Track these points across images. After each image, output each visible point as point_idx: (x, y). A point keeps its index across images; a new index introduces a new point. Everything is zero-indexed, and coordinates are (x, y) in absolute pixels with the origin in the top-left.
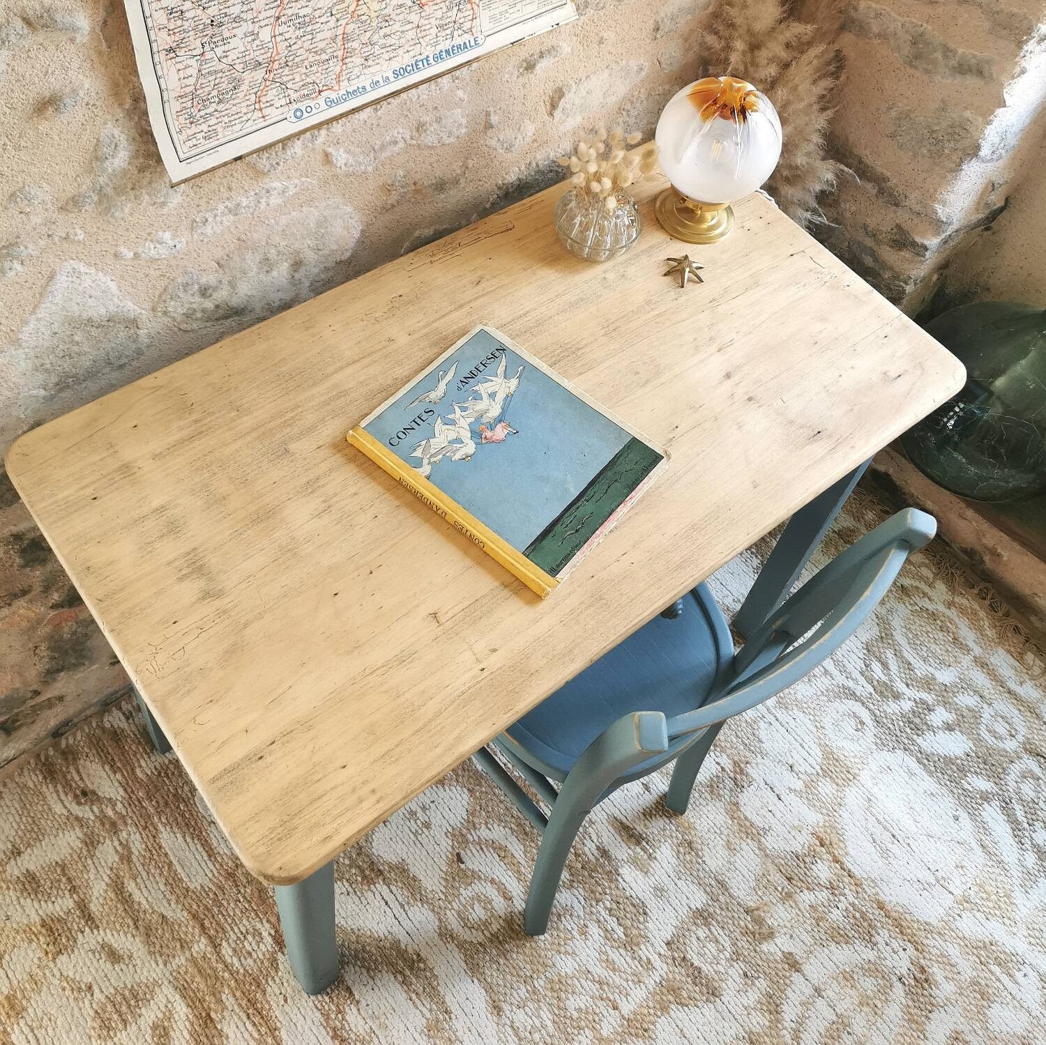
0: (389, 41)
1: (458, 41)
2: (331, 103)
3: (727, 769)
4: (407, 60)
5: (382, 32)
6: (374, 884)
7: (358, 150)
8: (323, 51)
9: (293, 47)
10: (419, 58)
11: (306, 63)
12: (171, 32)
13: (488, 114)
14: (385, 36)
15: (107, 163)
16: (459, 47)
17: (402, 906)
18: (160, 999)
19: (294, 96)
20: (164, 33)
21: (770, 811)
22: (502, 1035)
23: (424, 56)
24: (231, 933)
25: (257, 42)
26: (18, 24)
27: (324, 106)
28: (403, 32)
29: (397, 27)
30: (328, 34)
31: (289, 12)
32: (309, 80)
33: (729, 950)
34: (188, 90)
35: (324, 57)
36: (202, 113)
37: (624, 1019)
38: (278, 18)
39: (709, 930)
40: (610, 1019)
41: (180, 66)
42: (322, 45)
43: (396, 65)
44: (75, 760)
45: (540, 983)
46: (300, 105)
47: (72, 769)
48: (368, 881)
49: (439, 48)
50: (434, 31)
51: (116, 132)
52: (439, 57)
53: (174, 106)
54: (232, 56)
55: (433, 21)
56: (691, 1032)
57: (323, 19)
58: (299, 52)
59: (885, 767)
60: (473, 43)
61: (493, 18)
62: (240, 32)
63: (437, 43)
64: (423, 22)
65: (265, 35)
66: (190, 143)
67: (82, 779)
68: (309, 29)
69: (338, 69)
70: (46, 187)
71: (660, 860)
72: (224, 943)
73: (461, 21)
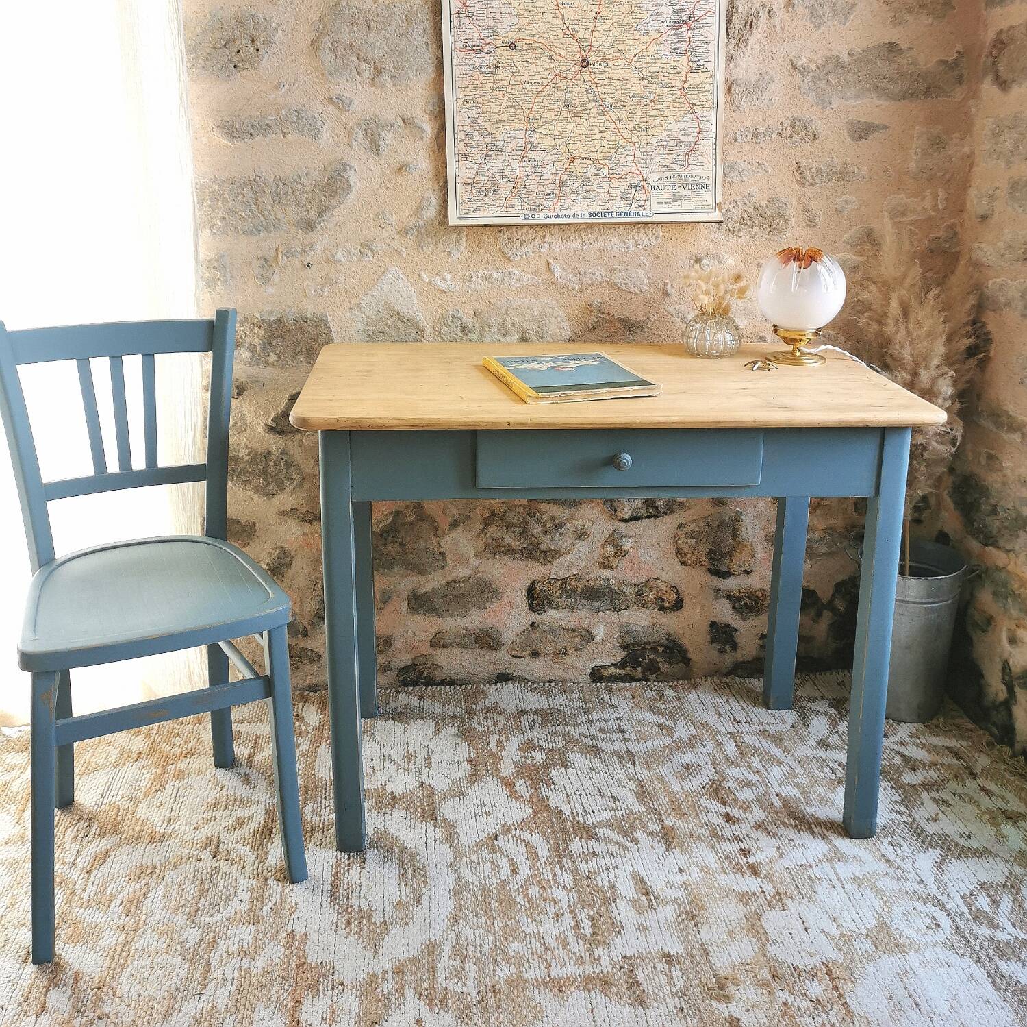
0: (589, 195)
1: (634, 209)
2: (546, 217)
3: (766, 893)
4: (598, 210)
5: (585, 188)
6: (426, 822)
7: (569, 270)
8: (547, 187)
9: (530, 177)
10: (607, 211)
11: (537, 191)
12: (466, 145)
13: (666, 284)
14: (586, 191)
15: (424, 212)
16: (634, 213)
17: (435, 841)
18: (254, 809)
19: (526, 207)
20: (462, 144)
21: (790, 934)
22: (446, 935)
23: (610, 211)
24: (319, 802)
25: (510, 167)
26: (400, 121)
27: (542, 217)
28: (598, 192)
29: (594, 187)
30: (551, 177)
31: (530, 156)
32: (537, 201)
33: (678, 987)
34: (470, 181)
35: (548, 191)
36: (475, 198)
37: (549, 976)
38: (523, 157)
39: (670, 969)
40: (537, 970)
41: (467, 166)
42: (547, 182)
43: (591, 210)
44: (305, 702)
45: (498, 924)
46: (528, 212)
47: (301, 704)
48: (423, 818)
49: (621, 210)
50: (619, 199)
51: (432, 197)
52: (619, 215)
53: (461, 188)
54: (495, 170)
55: (618, 192)
56: (601, 1015)
57: (549, 167)
58: (533, 182)
59: (943, 962)
60: (644, 214)
61: (660, 205)
62: (502, 158)
63: (619, 207)
64: (611, 190)
65: (515, 164)
66: (465, 211)
67: (302, 710)
68: (540, 169)
69: (555, 201)
70: (394, 217)
71: (658, 912)
72: (311, 805)
73: (638, 199)
